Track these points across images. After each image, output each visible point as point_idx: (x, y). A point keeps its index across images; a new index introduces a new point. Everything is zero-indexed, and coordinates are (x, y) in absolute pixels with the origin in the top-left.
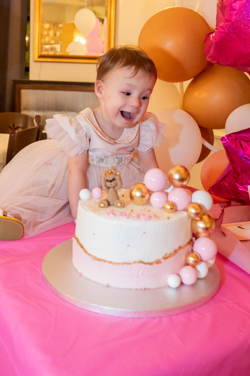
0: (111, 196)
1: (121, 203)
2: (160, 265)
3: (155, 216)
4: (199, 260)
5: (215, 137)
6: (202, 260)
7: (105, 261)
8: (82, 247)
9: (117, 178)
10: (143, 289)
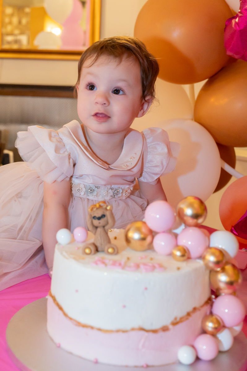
0: (99, 238)
1: (113, 249)
2: (167, 333)
3: (161, 266)
4: (220, 326)
5: (237, 158)
6: (224, 327)
7: (92, 328)
8: (61, 308)
9: (108, 214)
10: (145, 366)
